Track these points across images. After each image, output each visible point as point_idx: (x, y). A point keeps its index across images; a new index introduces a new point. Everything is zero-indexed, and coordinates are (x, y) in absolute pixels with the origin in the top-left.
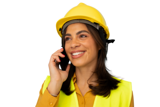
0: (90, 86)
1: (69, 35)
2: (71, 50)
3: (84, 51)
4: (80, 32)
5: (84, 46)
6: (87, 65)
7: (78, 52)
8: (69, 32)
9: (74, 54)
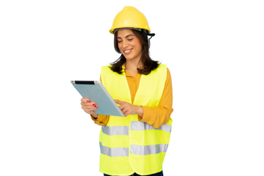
0: (138, 69)
1: (120, 38)
2: (123, 49)
3: (132, 49)
4: (127, 36)
5: (131, 45)
6: (135, 57)
7: (128, 50)
8: (119, 36)
9: (126, 52)
